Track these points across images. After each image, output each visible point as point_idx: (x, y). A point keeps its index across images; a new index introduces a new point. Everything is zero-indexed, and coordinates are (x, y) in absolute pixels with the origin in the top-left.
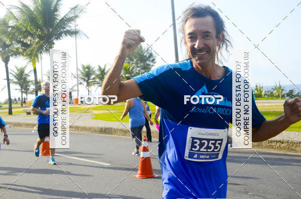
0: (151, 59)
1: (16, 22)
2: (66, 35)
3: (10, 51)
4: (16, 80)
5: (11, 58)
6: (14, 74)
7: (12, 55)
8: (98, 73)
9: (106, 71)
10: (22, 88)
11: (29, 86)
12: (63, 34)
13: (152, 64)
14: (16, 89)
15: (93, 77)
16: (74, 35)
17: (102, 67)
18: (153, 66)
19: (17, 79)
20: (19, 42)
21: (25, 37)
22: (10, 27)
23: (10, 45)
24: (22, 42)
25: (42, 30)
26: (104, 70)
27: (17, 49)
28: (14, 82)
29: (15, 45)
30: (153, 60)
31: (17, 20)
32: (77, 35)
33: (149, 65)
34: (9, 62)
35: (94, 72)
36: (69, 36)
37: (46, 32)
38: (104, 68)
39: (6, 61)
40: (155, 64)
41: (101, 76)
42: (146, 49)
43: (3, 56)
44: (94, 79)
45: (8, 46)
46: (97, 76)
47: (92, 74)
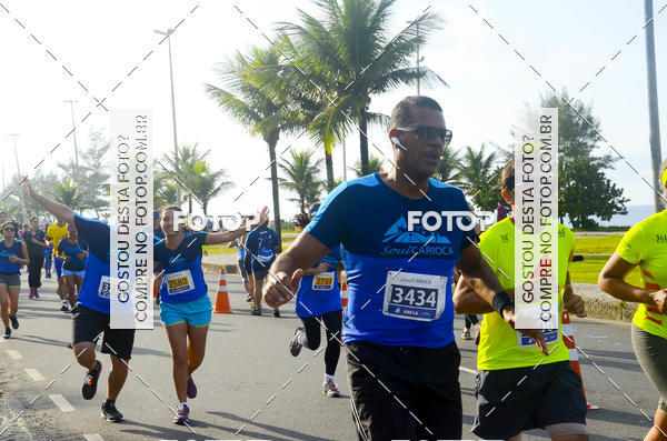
0: (589, 131)
1: (293, 57)
2: (396, 80)
3: (278, 119)
4: (290, 180)
5: (281, 134)
6: (288, 167)
7: (284, 128)
8: (466, 164)
9: (484, 159)
10: (302, 196)
11: (319, 193)
12: (391, 80)
13: (590, 143)
14: (292, 200)
15: (454, 172)
16: (415, 80)
17: (476, 150)
18: (593, 146)
19: (294, 177)
20: (299, 99)
21: (311, 88)
22: (280, 68)
23: (281, 106)
24: (304, 99)
25: (345, 72)
26: (480, 157)
27: (295, 114)
28: (287, 184)
29: (289, 106)
30: (593, 134)
31: (295, 52)
32: (421, 80)
33: (585, 144)
34: (278, 142)
35: (458, 162)
36: (402, 84)
37: (353, 75)
38: (481, 153)
39: (272, 140)
40: (598, 143)
41: (473, 172)
42: (577, 109)
43: (265, 129)
44: (456, 177)
45: (276, 108)
46: (465, 171)
47: (452, 167)
